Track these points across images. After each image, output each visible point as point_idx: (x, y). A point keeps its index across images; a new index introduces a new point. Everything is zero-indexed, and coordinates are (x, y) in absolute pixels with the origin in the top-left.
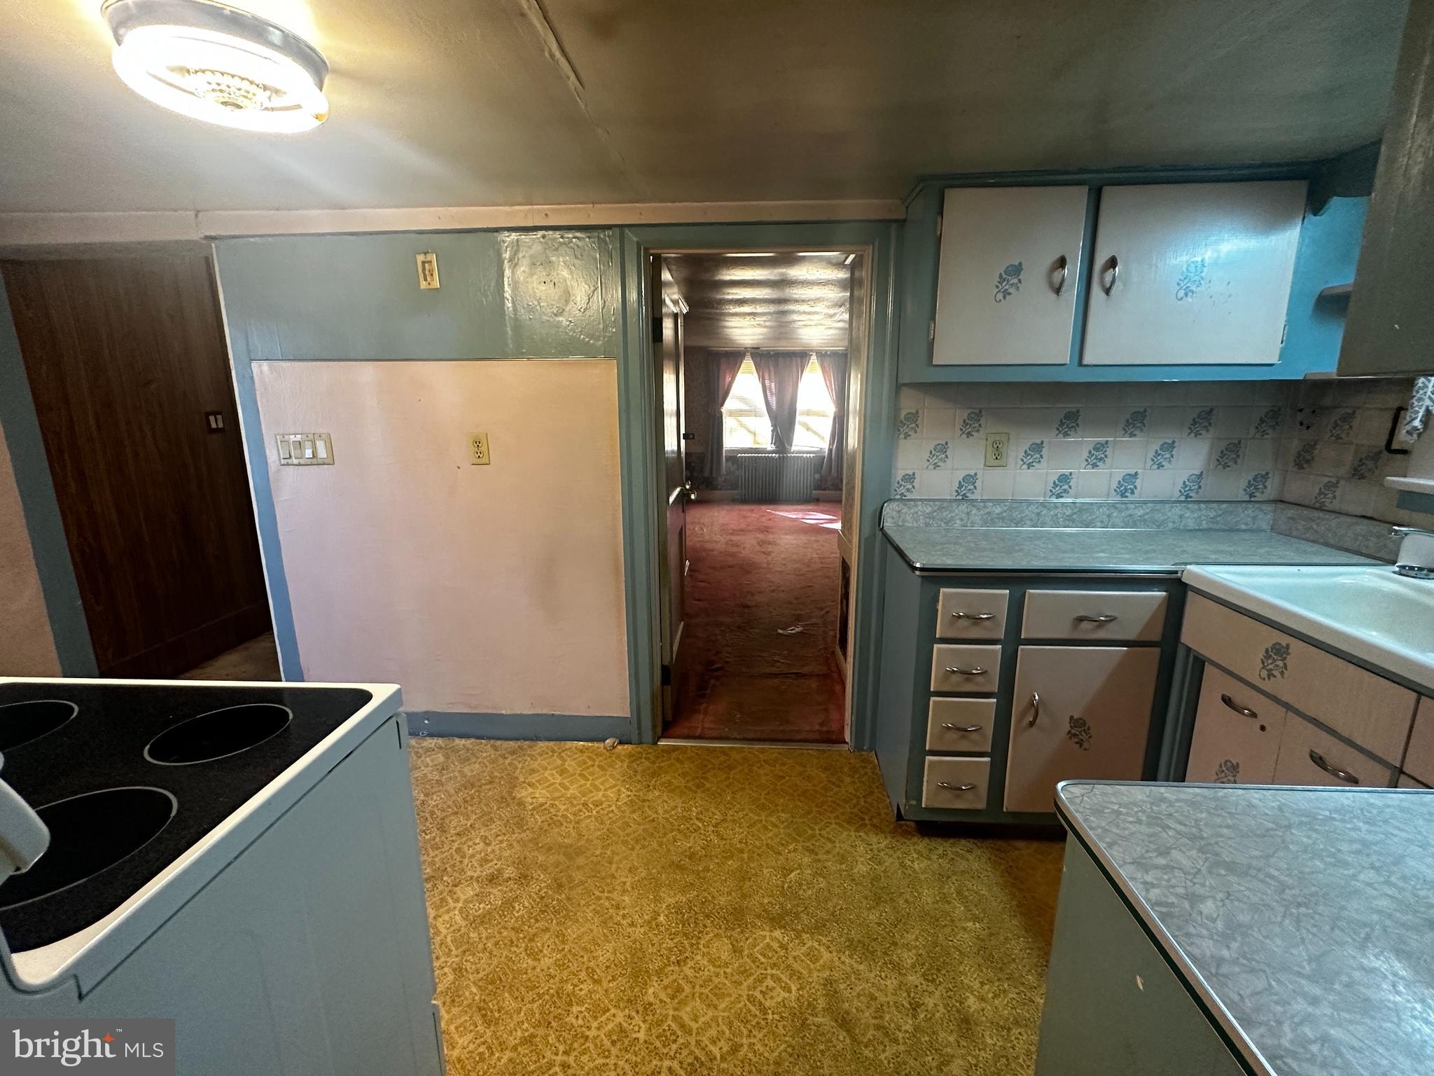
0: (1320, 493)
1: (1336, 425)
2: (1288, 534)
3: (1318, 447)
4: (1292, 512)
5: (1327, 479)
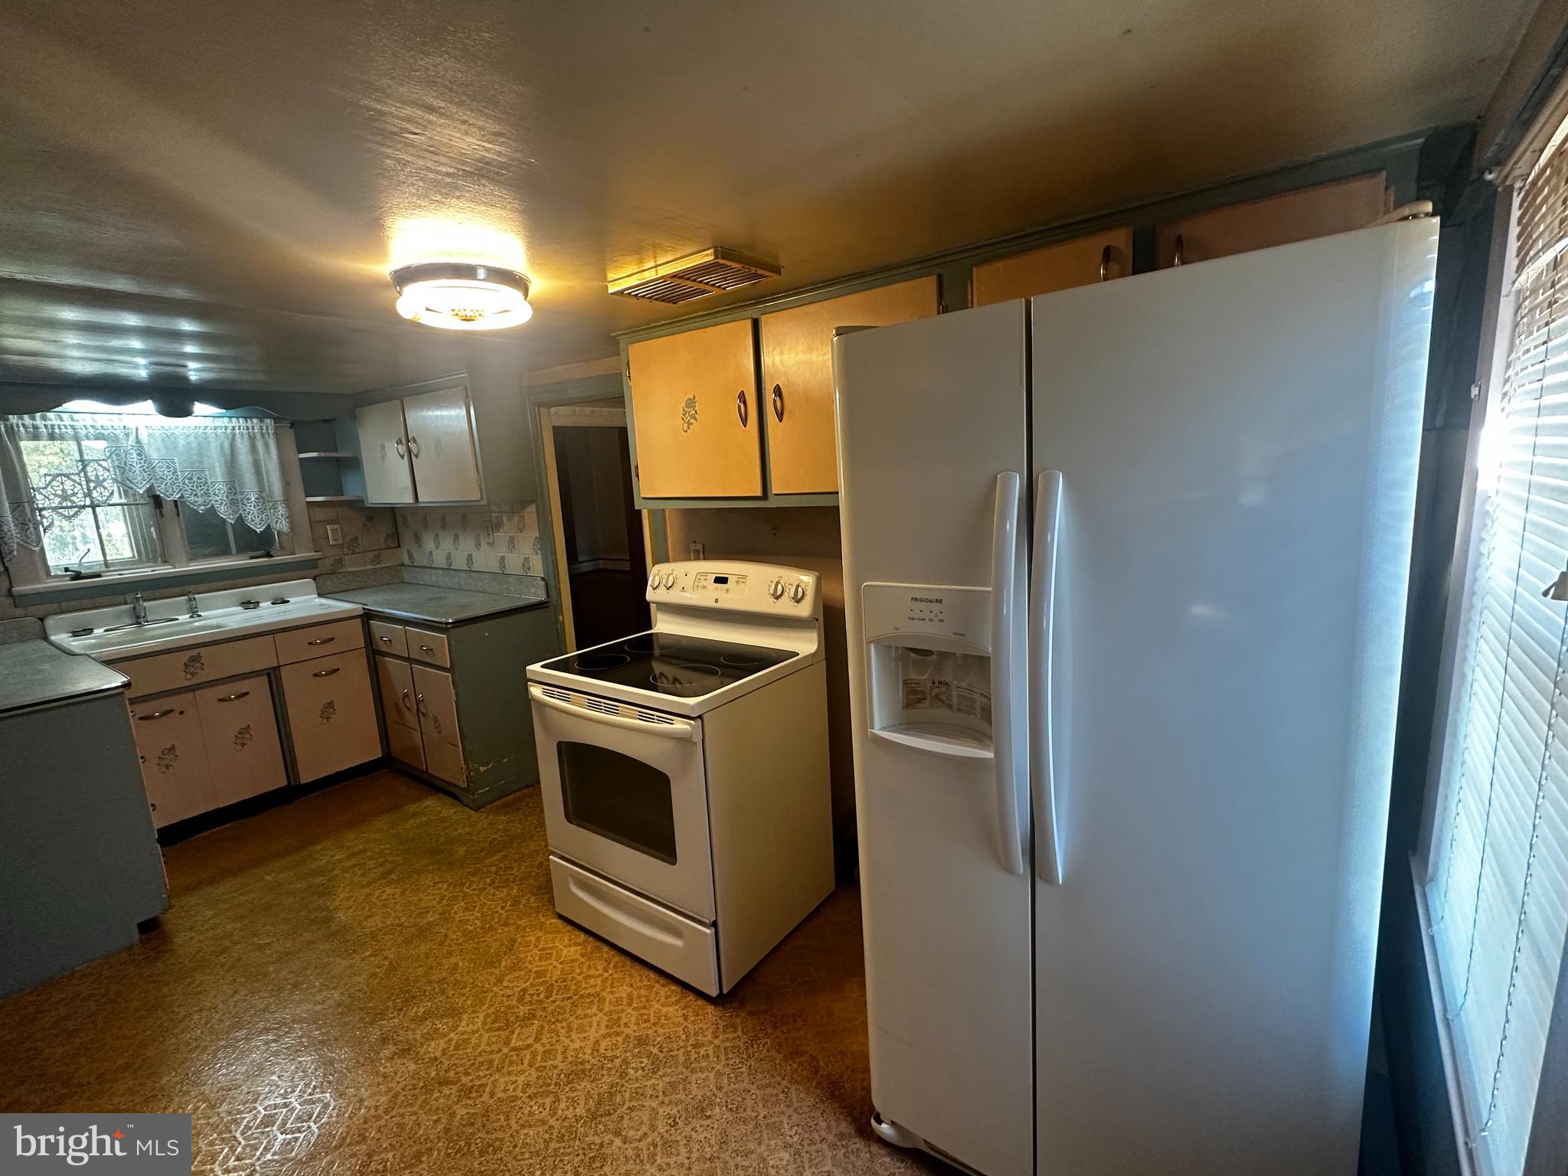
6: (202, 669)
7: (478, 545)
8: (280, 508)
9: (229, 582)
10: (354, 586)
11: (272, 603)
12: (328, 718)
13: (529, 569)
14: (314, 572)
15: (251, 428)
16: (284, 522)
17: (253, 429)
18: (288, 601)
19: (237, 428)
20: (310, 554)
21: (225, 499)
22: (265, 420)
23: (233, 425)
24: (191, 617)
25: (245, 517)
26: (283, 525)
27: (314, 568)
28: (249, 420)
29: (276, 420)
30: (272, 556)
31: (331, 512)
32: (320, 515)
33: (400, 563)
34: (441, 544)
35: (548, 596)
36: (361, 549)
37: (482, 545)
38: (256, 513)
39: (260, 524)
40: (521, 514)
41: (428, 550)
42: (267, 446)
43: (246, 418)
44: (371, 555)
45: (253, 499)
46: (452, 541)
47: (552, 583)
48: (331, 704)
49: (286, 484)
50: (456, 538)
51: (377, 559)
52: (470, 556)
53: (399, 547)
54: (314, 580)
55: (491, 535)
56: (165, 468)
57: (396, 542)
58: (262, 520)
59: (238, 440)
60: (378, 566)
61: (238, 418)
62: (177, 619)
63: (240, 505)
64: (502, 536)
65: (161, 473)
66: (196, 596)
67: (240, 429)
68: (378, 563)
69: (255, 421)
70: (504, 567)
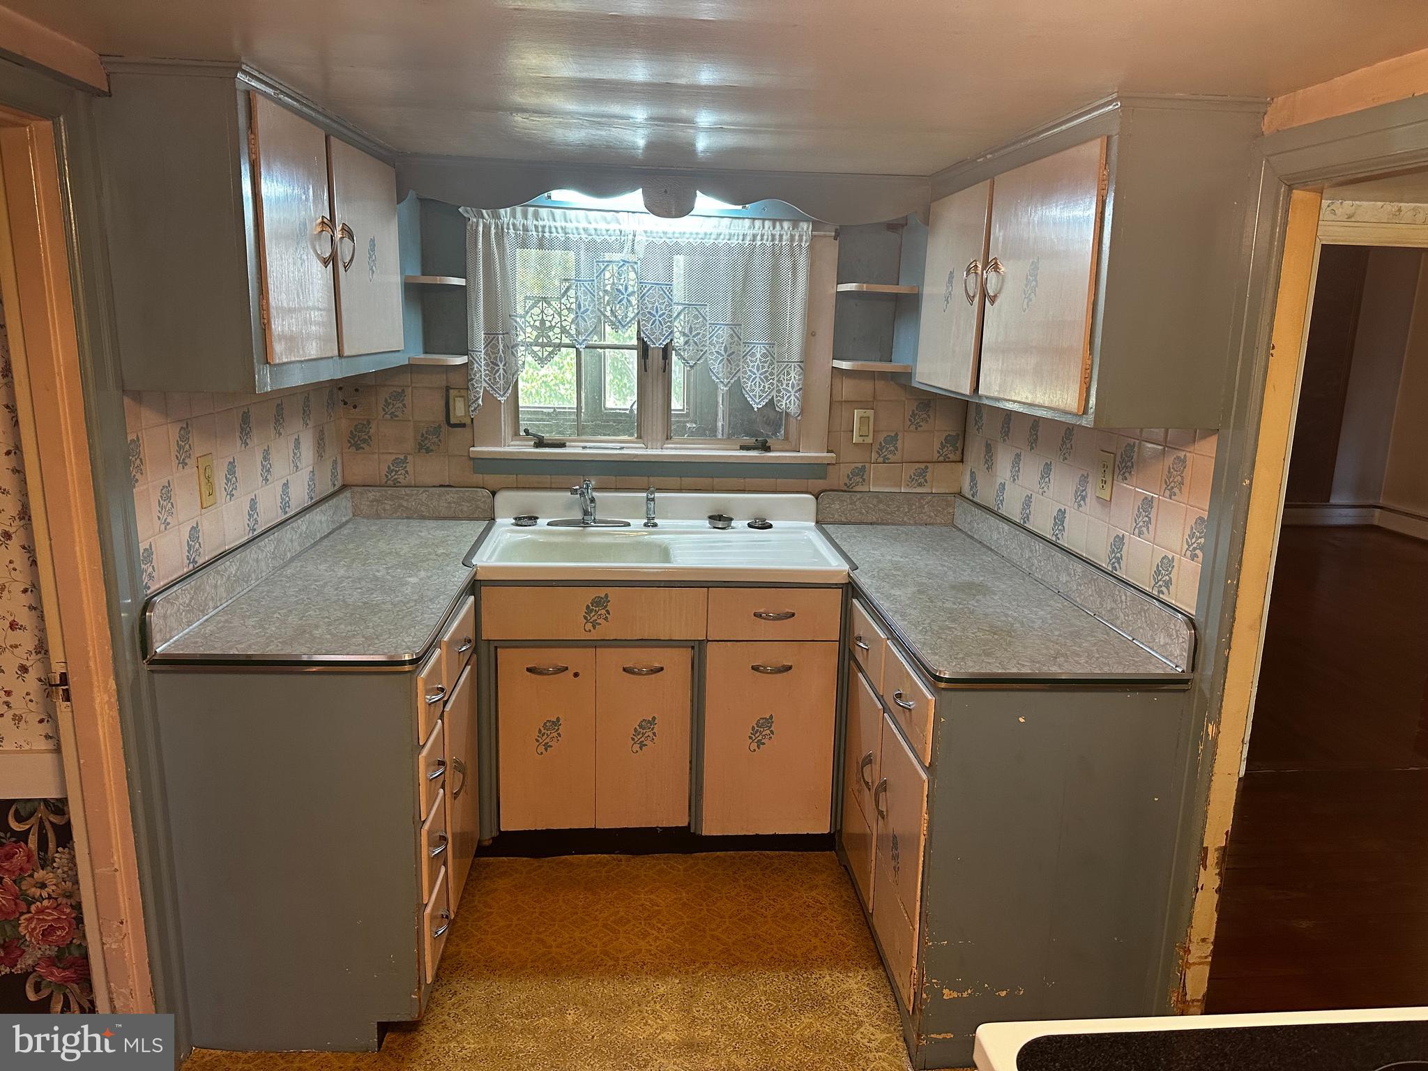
0: (390, 471)
1: (387, 404)
2: (378, 517)
3: (373, 425)
4: (372, 494)
5: (394, 457)
6: (606, 619)
7: (1081, 497)
8: (793, 374)
9: (707, 481)
10: (871, 518)
11: (750, 526)
12: (760, 743)
13: (1168, 584)
14: (820, 484)
15: (777, 237)
16: (792, 398)
17: (781, 240)
18: (770, 526)
19: (759, 238)
20: (822, 455)
21: (723, 352)
22: (801, 224)
23: (755, 232)
24: (646, 525)
25: (745, 382)
26: (789, 402)
27: (820, 478)
28: (778, 224)
29: (816, 226)
30: (768, 449)
31: (867, 386)
32: (847, 389)
33: (956, 490)
34: (1020, 474)
35: (1193, 667)
36: (897, 457)
37: (1088, 500)
38: (758, 380)
39: (760, 396)
40: (1182, 454)
41: (1000, 480)
42: (794, 268)
43: (774, 221)
44: (910, 470)
45: (758, 356)
46: (1037, 478)
47: (1210, 634)
48: (768, 722)
49: (810, 334)
50: (1047, 471)
51: (920, 477)
52: (1062, 513)
53: (962, 461)
54: (817, 499)
55: (1109, 483)
56: (656, 297)
57: (959, 453)
58: (763, 391)
59: (757, 261)
60: (919, 490)
61: (764, 220)
62: (629, 525)
63: (741, 363)
64: (1133, 491)
65: (651, 306)
66: (657, 495)
67: (762, 240)
68: (920, 485)
69: (786, 225)
70: (1119, 560)
